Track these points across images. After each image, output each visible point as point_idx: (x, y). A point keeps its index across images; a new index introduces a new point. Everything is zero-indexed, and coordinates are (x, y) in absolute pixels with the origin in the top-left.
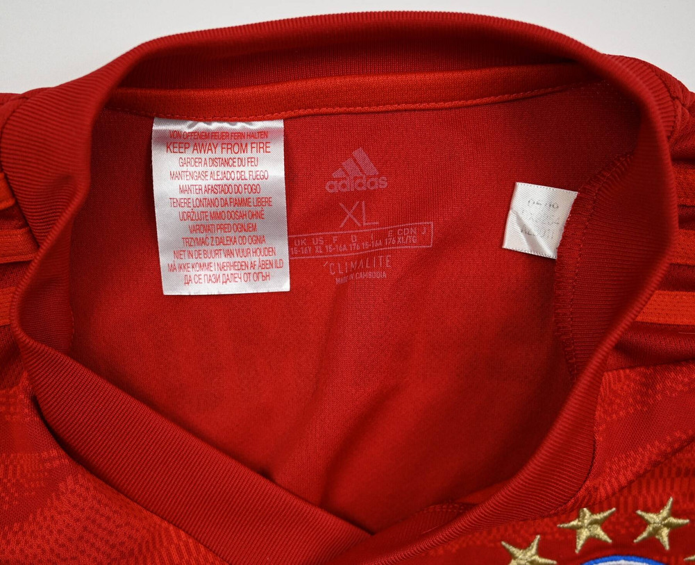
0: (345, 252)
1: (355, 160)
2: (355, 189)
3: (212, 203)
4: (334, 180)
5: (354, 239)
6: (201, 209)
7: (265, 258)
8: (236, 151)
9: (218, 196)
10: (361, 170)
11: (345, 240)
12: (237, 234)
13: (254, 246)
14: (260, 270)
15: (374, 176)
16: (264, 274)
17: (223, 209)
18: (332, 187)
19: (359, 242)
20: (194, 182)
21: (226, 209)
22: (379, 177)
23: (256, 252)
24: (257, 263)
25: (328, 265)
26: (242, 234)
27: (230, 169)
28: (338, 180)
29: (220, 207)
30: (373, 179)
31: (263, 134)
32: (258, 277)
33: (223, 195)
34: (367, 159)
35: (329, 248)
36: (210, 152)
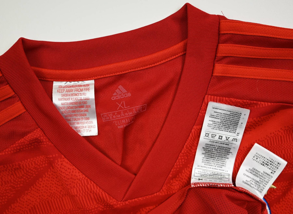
0: (120, 117)
1: (119, 89)
2: (121, 98)
3: (72, 108)
4: (114, 96)
5: (122, 113)
6: (68, 110)
7: (89, 125)
8: (79, 91)
9: (74, 105)
10: (121, 92)
11: (119, 113)
12: (80, 117)
13: (86, 121)
14: (88, 129)
15: (126, 93)
16: (89, 130)
17: (75, 109)
18: (113, 98)
19: (124, 113)
20: (66, 101)
21: (76, 109)
22: (128, 93)
23: (86, 123)
24: (87, 126)
25: (115, 122)
26: (82, 117)
27: (77, 97)
28: (115, 96)
29: (74, 109)
30: (125, 94)
31: (88, 85)
32: (87, 131)
33: (75, 105)
34: (123, 88)
35: (114, 117)
36: (71, 92)
